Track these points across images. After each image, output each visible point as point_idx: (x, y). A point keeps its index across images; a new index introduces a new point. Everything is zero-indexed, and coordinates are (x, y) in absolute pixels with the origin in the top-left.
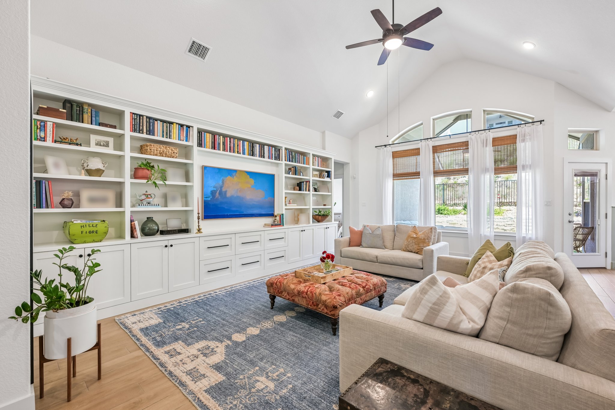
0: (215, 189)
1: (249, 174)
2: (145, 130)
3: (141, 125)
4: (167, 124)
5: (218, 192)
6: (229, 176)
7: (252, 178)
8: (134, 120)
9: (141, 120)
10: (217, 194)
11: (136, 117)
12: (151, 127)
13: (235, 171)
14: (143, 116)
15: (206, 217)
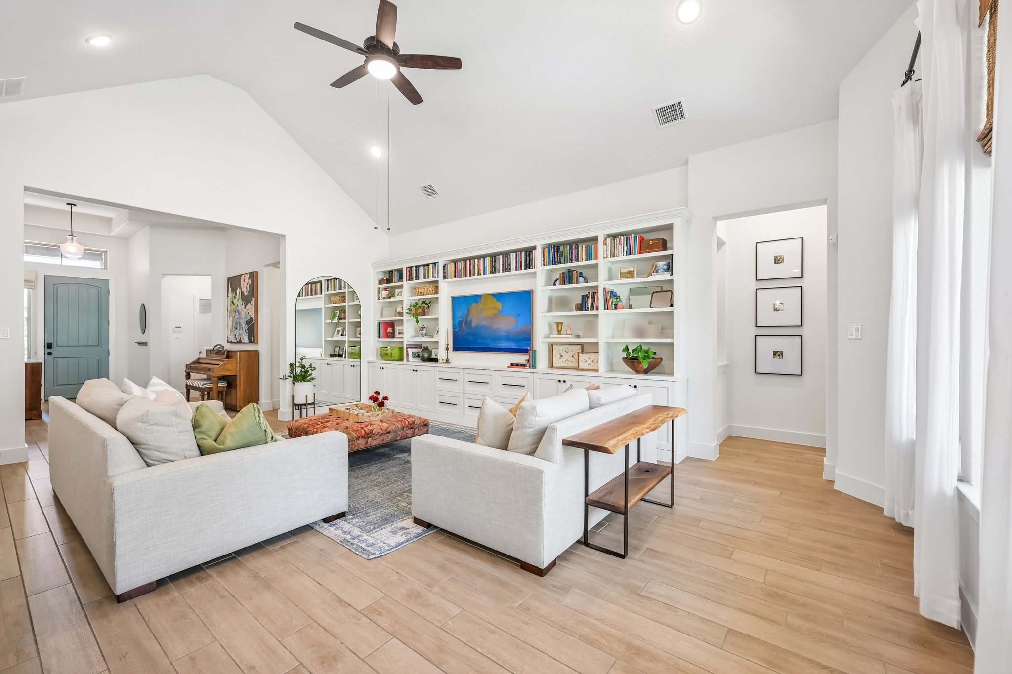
0: (462, 319)
1: (495, 297)
2: (414, 277)
3: (412, 274)
4: (426, 267)
6: (474, 303)
7: (500, 302)
10: (463, 324)
11: (409, 270)
12: (417, 274)
13: (480, 296)
14: (413, 267)
15: (455, 349)
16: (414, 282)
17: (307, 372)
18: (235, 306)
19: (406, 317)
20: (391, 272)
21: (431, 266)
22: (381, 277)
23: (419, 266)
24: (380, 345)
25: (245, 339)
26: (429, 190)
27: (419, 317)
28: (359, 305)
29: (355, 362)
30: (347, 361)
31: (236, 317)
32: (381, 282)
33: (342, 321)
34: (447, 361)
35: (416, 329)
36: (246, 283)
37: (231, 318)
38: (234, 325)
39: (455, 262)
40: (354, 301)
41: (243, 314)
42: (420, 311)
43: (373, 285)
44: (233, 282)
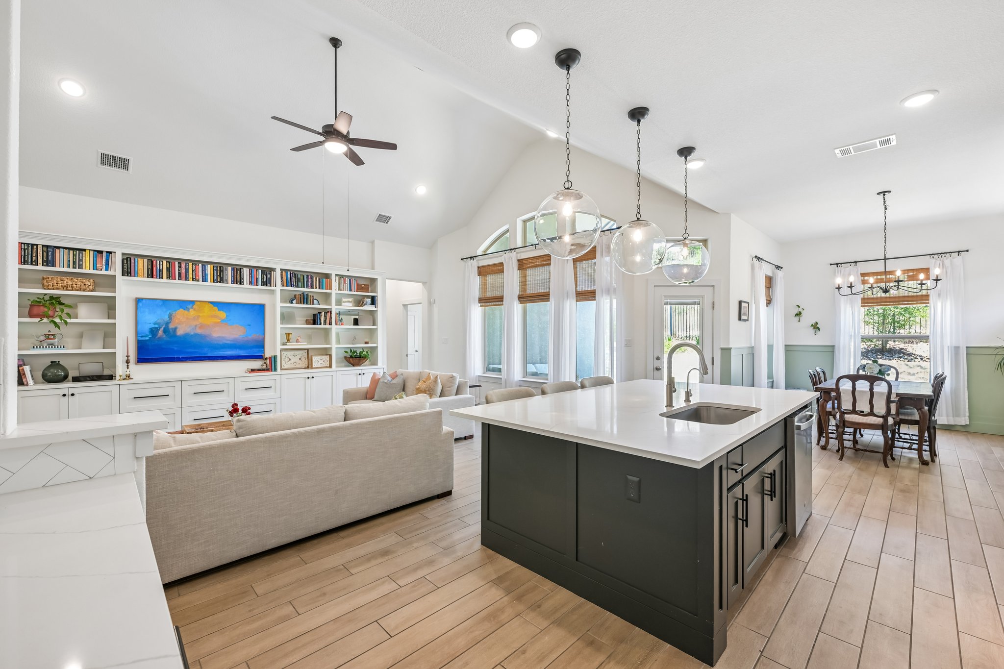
0: (156, 326)
1: (217, 306)
2: (40, 261)
3: (34, 255)
4: (75, 252)
5: (162, 329)
6: (181, 309)
7: (223, 311)
8: (23, 251)
9: (35, 250)
10: (161, 332)
11: (26, 247)
12: (50, 257)
13: (193, 302)
14: (37, 245)
15: (141, 360)
21: (89, 254)
34: (129, 377)
39: (149, 258)
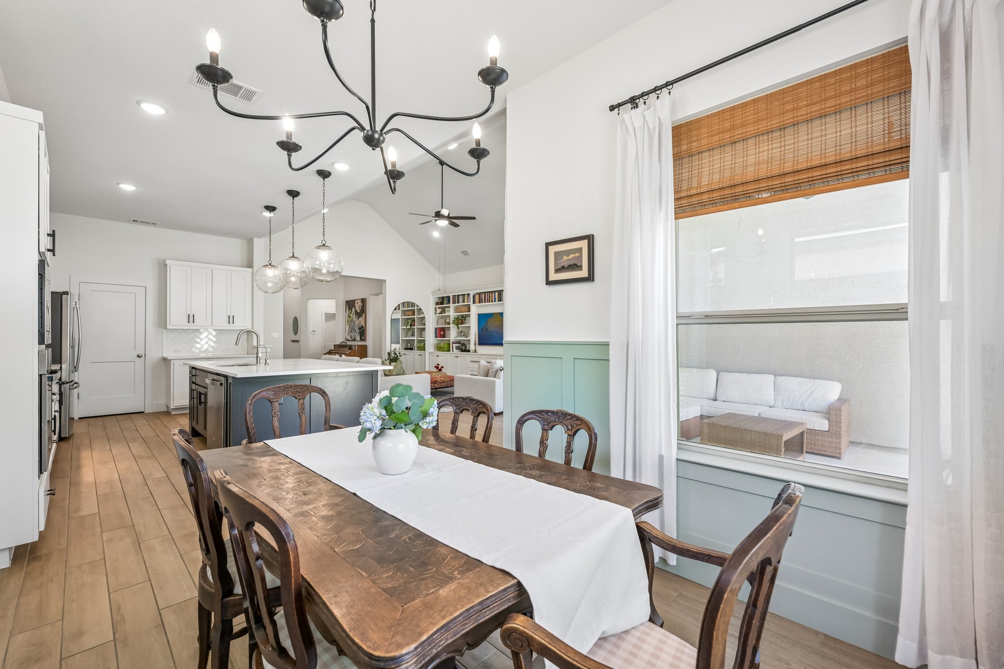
3: (458, 299)
5: (485, 329)
16: (457, 304)
17: (397, 357)
18: (351, 319)
19: (452, 326)
20: (443, 298)
21: (466, 296)
22: (437, 300)
23: (460, 295)
24: (436, 342)
25: (358, 338)
26: (465, 253)
27: (459, 325)
28: (424, 317)
29: (422, 352)
30: (416, 352)
31: (352, 325)
32: (437, 304)
33: (412, 327)
34: (475, 351)
35: (458, 332)
36: (358, 305)
37: (348, 326)
38: (350, 330)
39: (480, 294)
40: (420, 315)
41: (357, 322)
42: (460, 322)
43: (432, 306)
44: (350, 304)
